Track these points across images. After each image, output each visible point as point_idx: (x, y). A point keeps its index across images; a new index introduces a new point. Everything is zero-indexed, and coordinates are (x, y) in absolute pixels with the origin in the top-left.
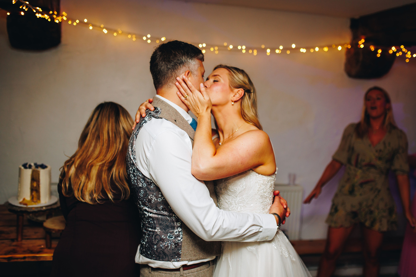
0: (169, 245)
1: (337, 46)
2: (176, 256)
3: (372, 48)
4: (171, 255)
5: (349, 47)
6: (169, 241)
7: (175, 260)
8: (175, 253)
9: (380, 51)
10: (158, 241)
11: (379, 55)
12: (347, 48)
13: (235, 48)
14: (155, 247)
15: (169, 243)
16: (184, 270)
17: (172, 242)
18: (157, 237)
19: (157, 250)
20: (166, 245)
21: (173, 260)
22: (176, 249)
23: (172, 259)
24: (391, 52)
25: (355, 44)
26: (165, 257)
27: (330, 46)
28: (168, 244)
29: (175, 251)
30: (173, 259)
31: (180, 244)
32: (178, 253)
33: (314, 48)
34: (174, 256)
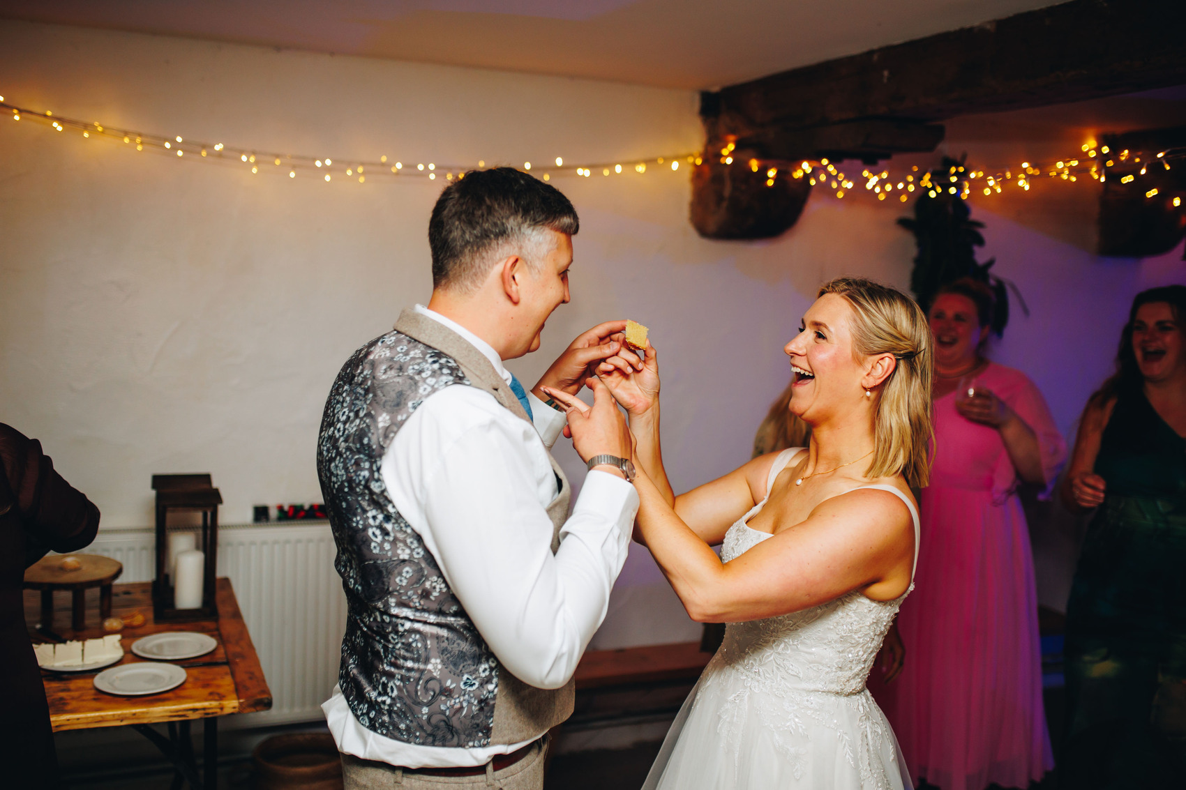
0: (465, 704)
1: (669, 160)
2: (480, 734)
3: (754, 165)
4: (467, 732)
5: (699, 162)
6: (464, 695)
7: (476, 745)
8: (478, 725)
9: (772, 173)
10: (433, 697)
11: (770, 183)
12: (695, 165)
13: (410, 167)
14: (425, 710)
15: (464, 700)
16: (495, 769)
17: (471, 698)
18: (432, 684)
19: (429, 719)
20: (458, 706)
21: (471, 744)
22: (482, 716)
23: (468, 742)
24: (798, 174)
25: (711, 156)
26: (450, 737)
27: (649, 162)
28: (461, 703)
29: (478, 722)
30: (470, 741)
31: (492, 702)
32: (485, 727)
33: (610, 166)
34: (474, 733)
